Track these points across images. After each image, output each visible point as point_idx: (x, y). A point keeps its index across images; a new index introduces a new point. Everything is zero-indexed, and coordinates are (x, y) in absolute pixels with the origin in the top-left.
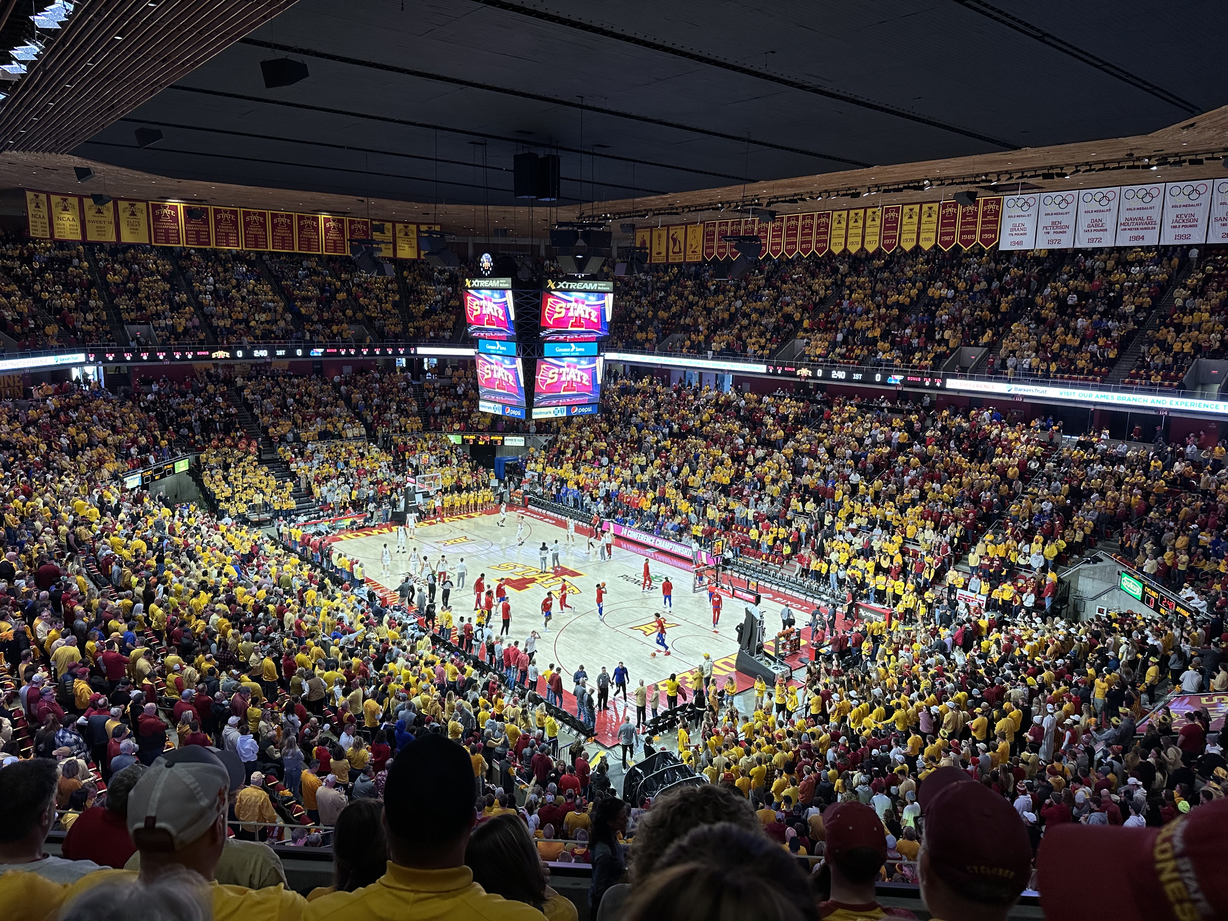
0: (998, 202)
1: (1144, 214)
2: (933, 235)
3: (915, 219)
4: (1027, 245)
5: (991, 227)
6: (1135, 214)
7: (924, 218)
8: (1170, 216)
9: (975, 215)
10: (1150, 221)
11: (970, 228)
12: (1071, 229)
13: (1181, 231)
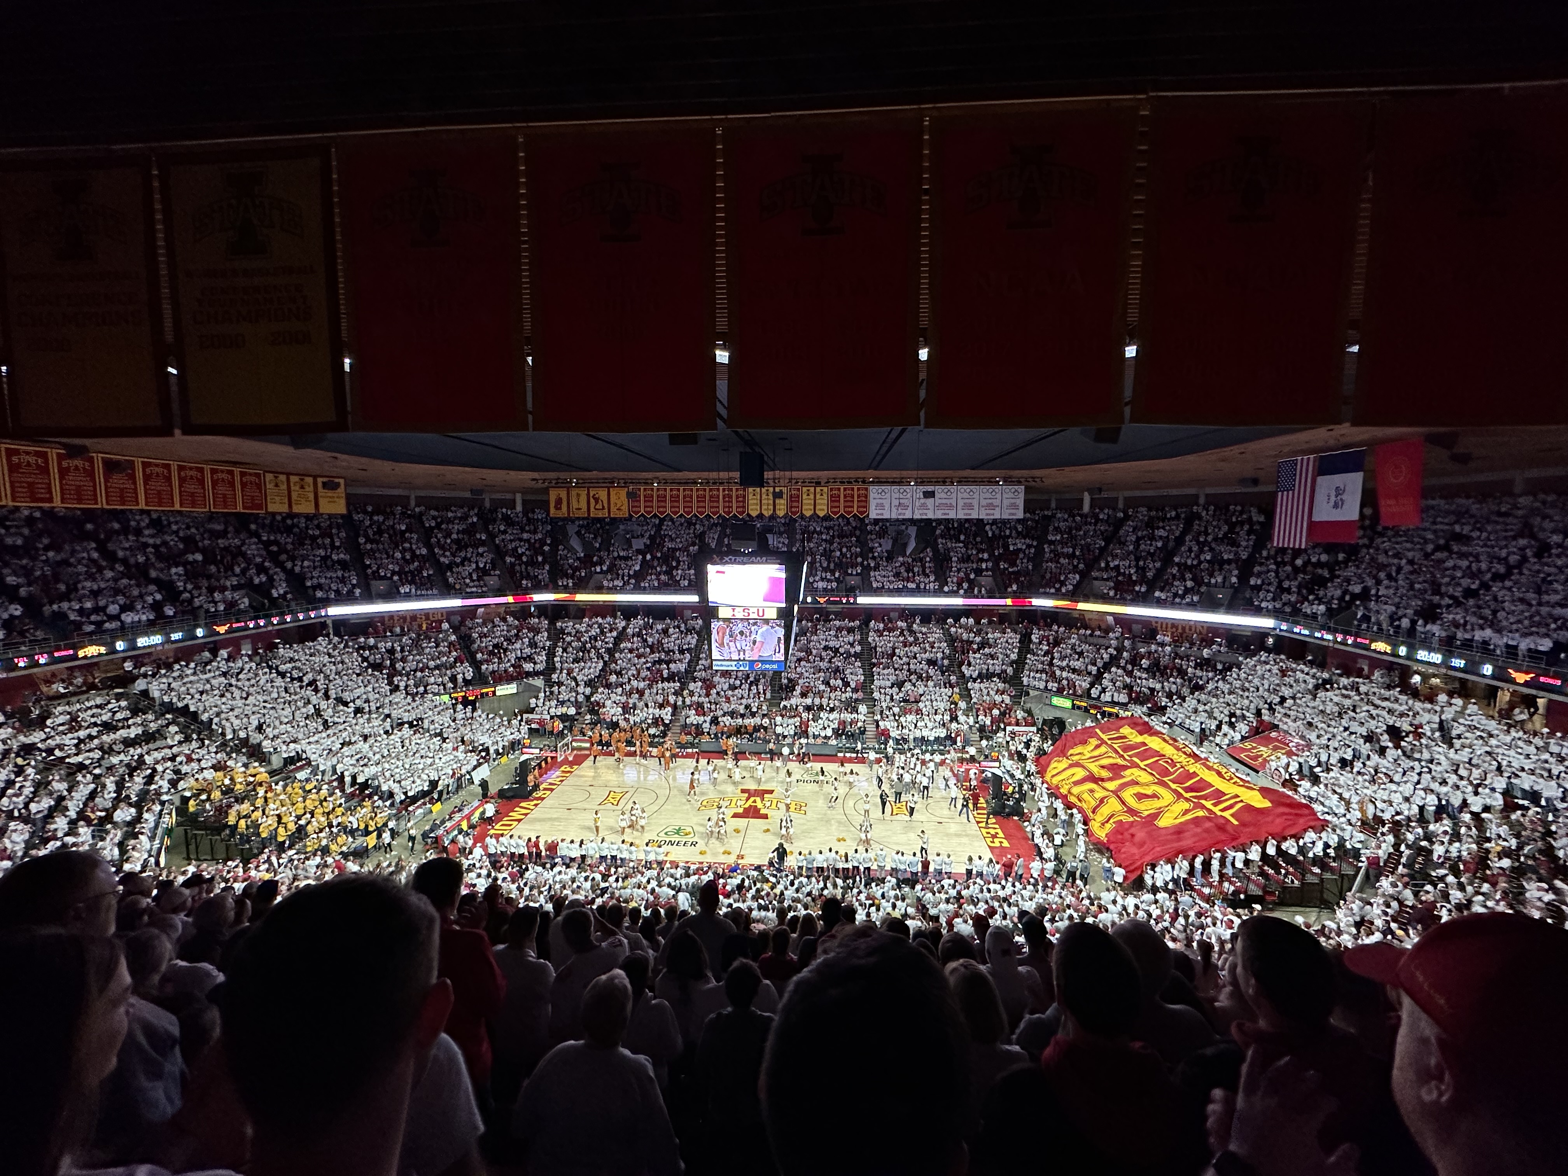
0: (866, 489)
1: (948, 501)
2: (825, 508)
3: (812, 496)
4: (886, 516)
5: (863, 504)
6: (944, 501)
7: (818, 496)
8: (961, 503)
9: (853, 496)
10: (951, 505)
11: (850, 504)
12: (910, 508)
13: (966, 511)
